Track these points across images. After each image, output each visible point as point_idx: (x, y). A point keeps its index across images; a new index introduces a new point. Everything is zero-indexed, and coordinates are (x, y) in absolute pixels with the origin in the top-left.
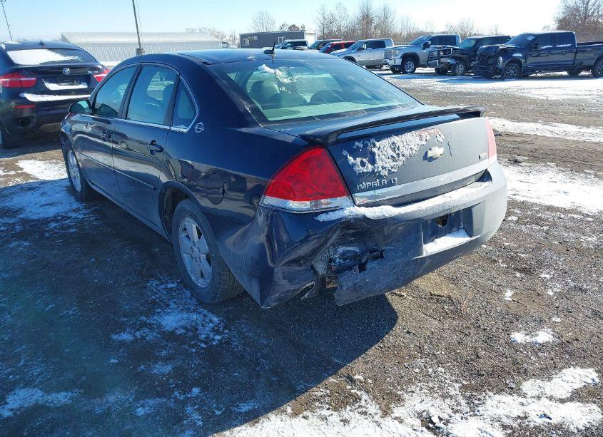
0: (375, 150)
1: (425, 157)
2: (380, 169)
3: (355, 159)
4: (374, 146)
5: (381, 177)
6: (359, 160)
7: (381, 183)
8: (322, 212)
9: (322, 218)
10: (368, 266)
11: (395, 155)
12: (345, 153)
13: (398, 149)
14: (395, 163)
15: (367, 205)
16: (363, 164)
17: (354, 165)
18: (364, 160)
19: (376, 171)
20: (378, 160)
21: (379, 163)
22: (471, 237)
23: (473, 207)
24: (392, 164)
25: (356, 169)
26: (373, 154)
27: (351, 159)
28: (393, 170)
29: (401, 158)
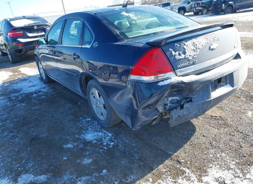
0: (185, 47)
1: (210, 49)
2: (188, 56)
3: (176, 52)
4: (185, 45)
5: (189, 60)
6: (177, 53)
7: (189, 64)
8: (160, 81)
9: (161, 84)
10: (185, 106)
11: (195, 49)
12: (171, 49)
13: (196, 45)
14: (196, 53)
15: (183, 76)
16: (180, 55)
17: (175, 55)
18: (180, 52)
19: (186, 57)
20: (187, 52)
21: (188, 54)
22: (233, 87)
23: (233, 72)
24: (194, 53)
25: (176, 57)
26: (185, 49)
27: (174, 53)
28: (195, 56)
29: (198, 50)
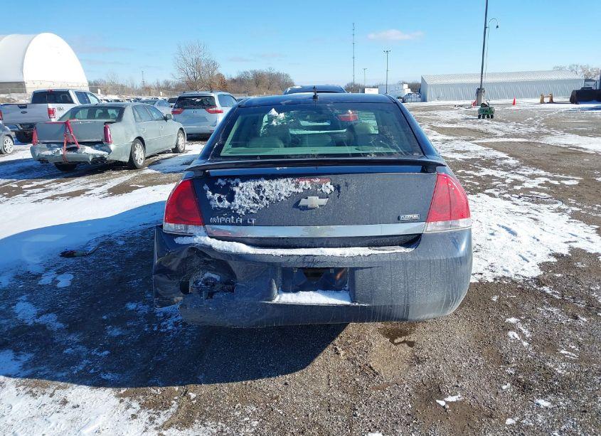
0: (237, 189)
1: (296, 205)
2: (237, 207)
3: (213, 194)
4: (237, 185)
5: (236, 215)
6: (217, 196)
7: (235, 221)
11: (257, 197)
12: (206, 187)
13: (264, 192)
14: (256, 205)
15: (220, 238)
16: (220, 200)
17: (211, 199)
18: (222, 197)
19: (232, 208)
20: (236, 199)
21: (237, 202)
22: (352, 302)
23: (357, 269)
24: (252, 205)
25: (212, 203)
26: (234, 193)
27: (210, 194)
28: (252, 211)
29: (265, 201)
